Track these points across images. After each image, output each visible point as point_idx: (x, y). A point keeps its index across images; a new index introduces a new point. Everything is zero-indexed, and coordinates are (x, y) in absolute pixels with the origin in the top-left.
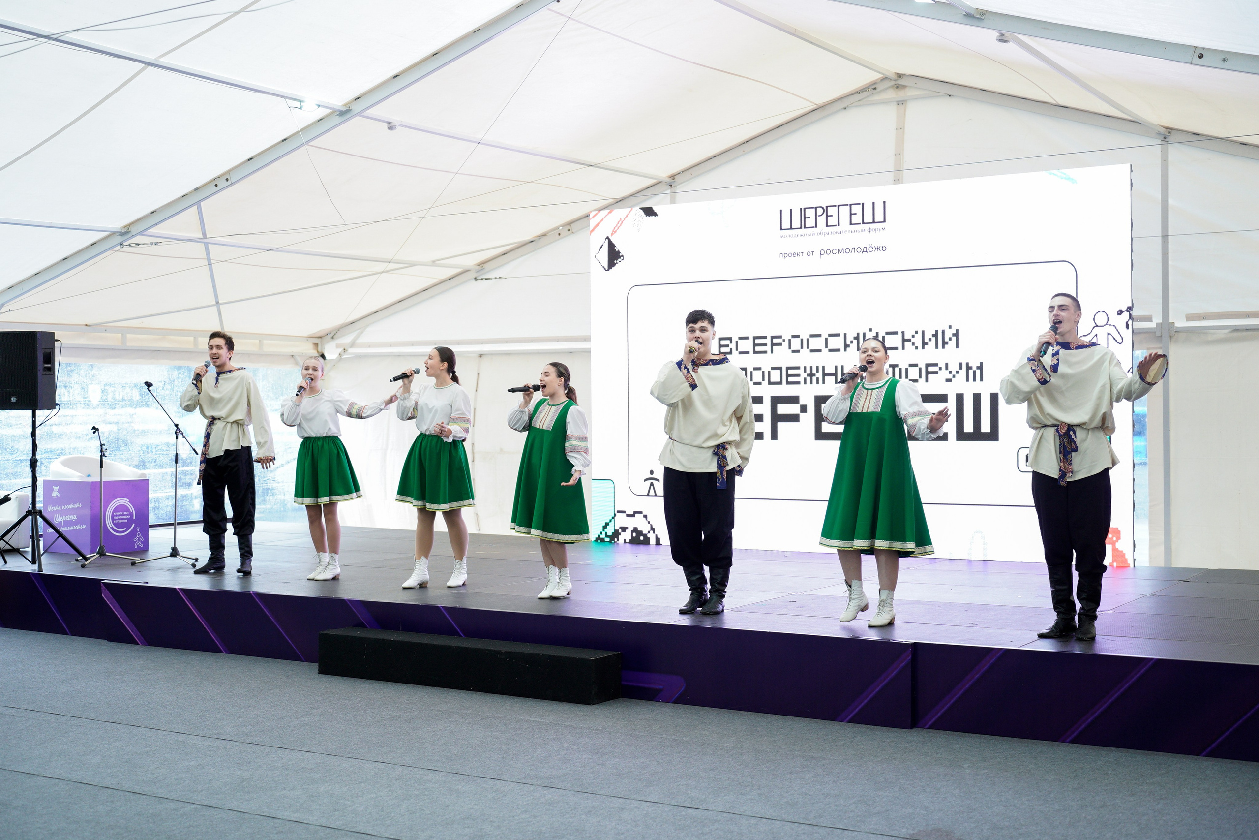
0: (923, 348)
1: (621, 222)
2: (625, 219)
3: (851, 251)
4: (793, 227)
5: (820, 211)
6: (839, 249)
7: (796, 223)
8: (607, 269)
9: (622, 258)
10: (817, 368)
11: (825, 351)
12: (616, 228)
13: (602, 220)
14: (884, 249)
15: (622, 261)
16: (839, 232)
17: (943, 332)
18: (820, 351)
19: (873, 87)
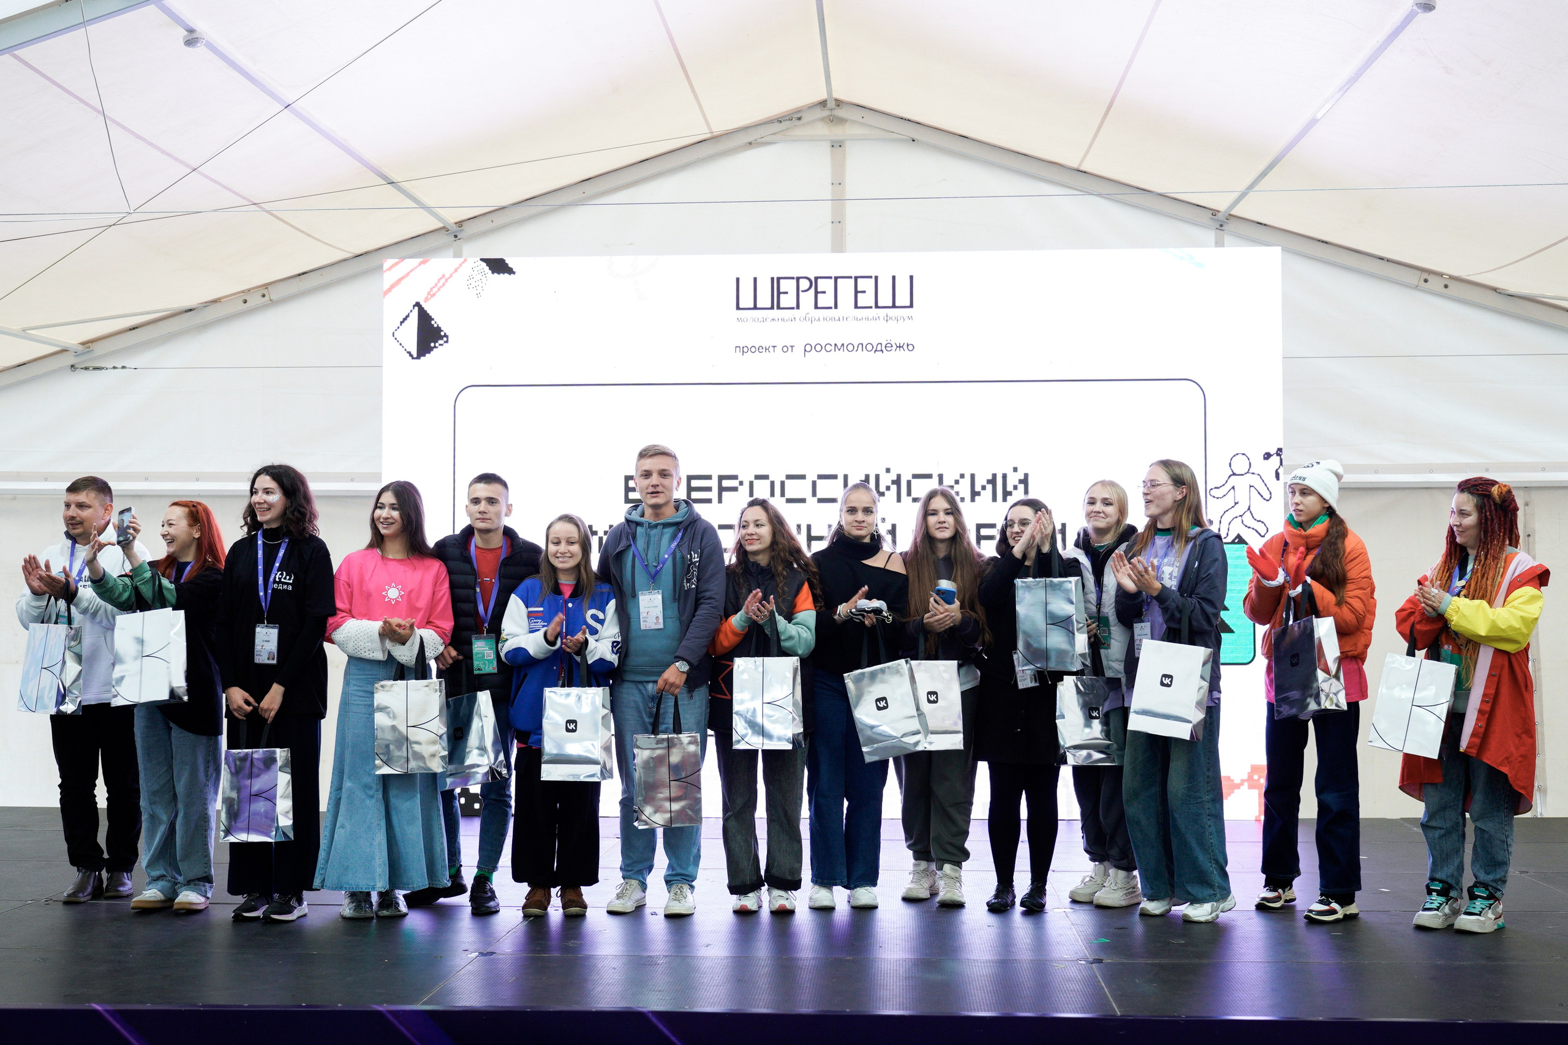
0: (973, 500)
1: (444, 280)
2: (451, 276)
3: (856, 348)
4: (758, 306)
5: (805, 284)
6: (836, 345)
7: (764, 300)
8: (415, 356)
9: (445, 339)
10: (799, 526)
11: (812, 501)
12: (435, 290)
13: (408, 274)
14: (911, 347)
15: (445, 344)
16: (837, 318)
17: (1005, 476)
18: (803, 501)
19: (799, 116)
